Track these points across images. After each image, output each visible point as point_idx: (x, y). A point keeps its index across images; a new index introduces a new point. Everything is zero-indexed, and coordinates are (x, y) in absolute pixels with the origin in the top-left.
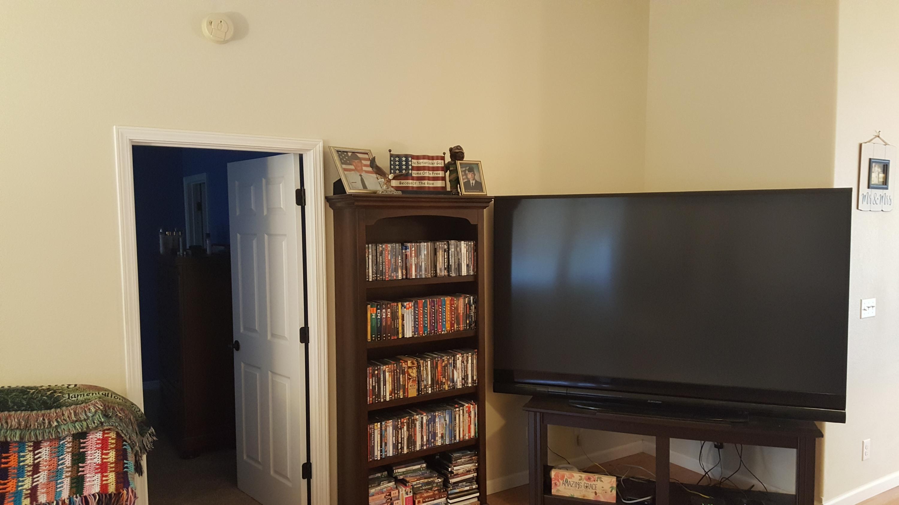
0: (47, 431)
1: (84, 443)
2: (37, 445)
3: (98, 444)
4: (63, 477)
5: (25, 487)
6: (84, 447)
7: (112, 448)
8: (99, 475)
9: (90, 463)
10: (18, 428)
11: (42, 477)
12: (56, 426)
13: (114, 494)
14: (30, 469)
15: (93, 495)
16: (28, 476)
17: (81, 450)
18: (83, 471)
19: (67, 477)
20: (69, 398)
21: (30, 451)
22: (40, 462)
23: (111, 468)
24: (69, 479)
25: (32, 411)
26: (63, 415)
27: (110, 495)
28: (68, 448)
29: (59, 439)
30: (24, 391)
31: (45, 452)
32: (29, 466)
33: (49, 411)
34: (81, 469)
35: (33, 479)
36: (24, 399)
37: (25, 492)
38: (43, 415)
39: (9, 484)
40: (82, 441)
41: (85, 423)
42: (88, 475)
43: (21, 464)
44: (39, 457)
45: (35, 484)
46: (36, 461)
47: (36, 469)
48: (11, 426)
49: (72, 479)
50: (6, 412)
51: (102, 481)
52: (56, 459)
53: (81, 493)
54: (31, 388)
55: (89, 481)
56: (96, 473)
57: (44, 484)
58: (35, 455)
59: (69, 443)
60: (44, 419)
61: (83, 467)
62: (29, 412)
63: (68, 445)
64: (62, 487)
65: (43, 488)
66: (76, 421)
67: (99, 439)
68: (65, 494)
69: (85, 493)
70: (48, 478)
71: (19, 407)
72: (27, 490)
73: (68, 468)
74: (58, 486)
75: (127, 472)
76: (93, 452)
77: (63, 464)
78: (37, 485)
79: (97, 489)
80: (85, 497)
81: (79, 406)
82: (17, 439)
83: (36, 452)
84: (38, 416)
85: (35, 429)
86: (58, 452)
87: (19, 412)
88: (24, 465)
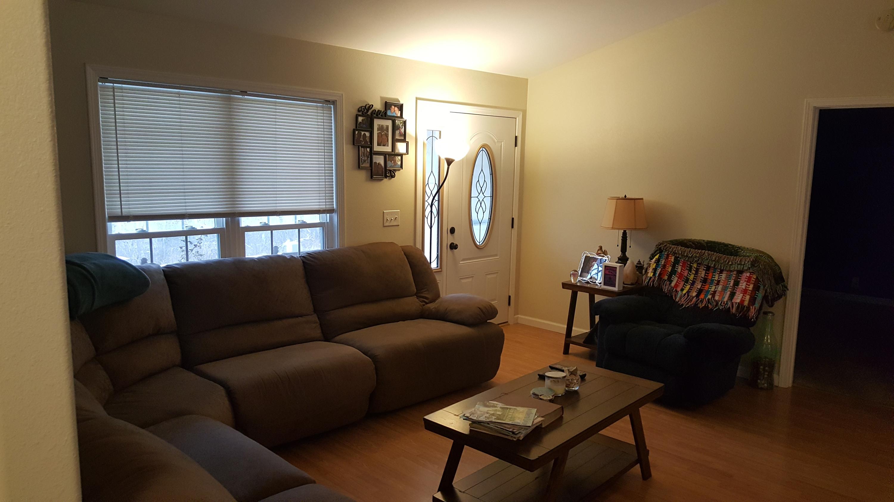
0: (726, 265)
1: (741, 276)
2: (721, 272)
3: (746, 278)
4: (728, 290)
5: (712, 290)
6: (740, 279)
7: (752, 283)
8: (742, 295)
9: (740, 287)
10: (714, 261)
11: (720, 288)
12: (730, 264)
13: (747, 307)
14: (716, 282)
15: (736, 303)
16: (714, 285)
17: (738, 280)
18: (736, 290)
19: (729, 291)
20: (743, 253)
21: (718, 274)
22: (720, 280)
23: (749, 293)
24: (729, 292)
25: (724, 254)
26: (736, 260)
27: (744, 306)
28: (734, 277)
29: (731, 271)
30: (726, 245)
31: (724, 276)
32: (716, 281)
33: (731, 257)
34: (735, 289)
35: (716, 287)
36: (724, 249)
37: (711, 292)
38: (728, 258)
39: (706, 286)
40: (740, 275)
41: (742, 266)
42: (737, 293)
43: (713, 278)
44: (721, 278)
45: (716, 290)
46: (719, 279)
47: (718, 282)
48: (712, 259)
49: (731, 293)
50: (713, 252)
51: (742, 298)
52: (727, 281)
53: (731, 301)
54: (730, 245)
55: (737, 296)
56: (742, 293)
57: (719, 291)
58: (719, 276)
59: (734, 274)
60: (727, 260)
61: (737, 288)
62: (722, 255)
63: (734, 276)
64: (726, 295)
65: (718, 293)
66: (739, 264)
67: (747, 276)
68: (726, 299)
69: (733, 301)
70: (722, 289)
71: (719, 252)
72: (712, 291)
73: (731, 287)
74: (725, 294)
75: (756, 298)
76: (743, 282)
77: (729, 284)
78: (717, 291)
79: (738, 301)
80: (733, 303)
81: (744, 257)
82: (712, 266)
83: (720, 275)
84: (725, 257)
85: (721, 264)
86: (728, 278)
87: (718, 254)
88: (714, 280)
